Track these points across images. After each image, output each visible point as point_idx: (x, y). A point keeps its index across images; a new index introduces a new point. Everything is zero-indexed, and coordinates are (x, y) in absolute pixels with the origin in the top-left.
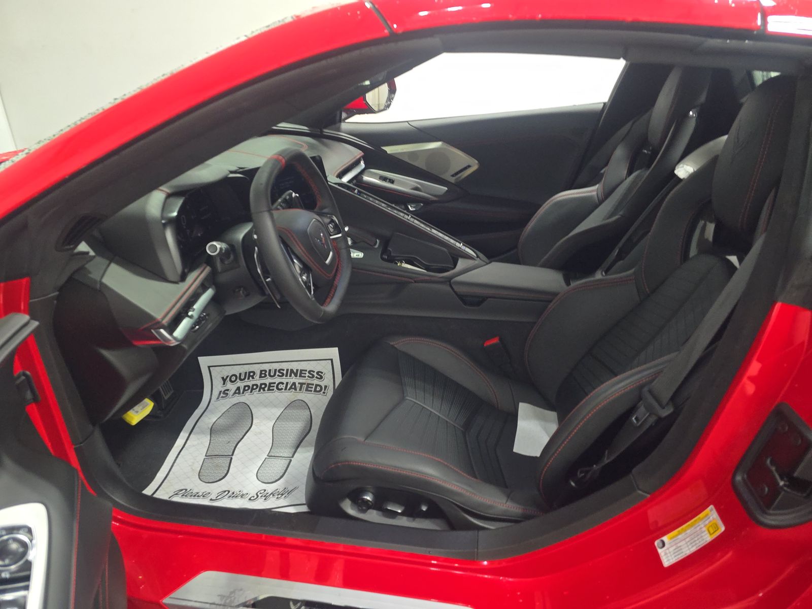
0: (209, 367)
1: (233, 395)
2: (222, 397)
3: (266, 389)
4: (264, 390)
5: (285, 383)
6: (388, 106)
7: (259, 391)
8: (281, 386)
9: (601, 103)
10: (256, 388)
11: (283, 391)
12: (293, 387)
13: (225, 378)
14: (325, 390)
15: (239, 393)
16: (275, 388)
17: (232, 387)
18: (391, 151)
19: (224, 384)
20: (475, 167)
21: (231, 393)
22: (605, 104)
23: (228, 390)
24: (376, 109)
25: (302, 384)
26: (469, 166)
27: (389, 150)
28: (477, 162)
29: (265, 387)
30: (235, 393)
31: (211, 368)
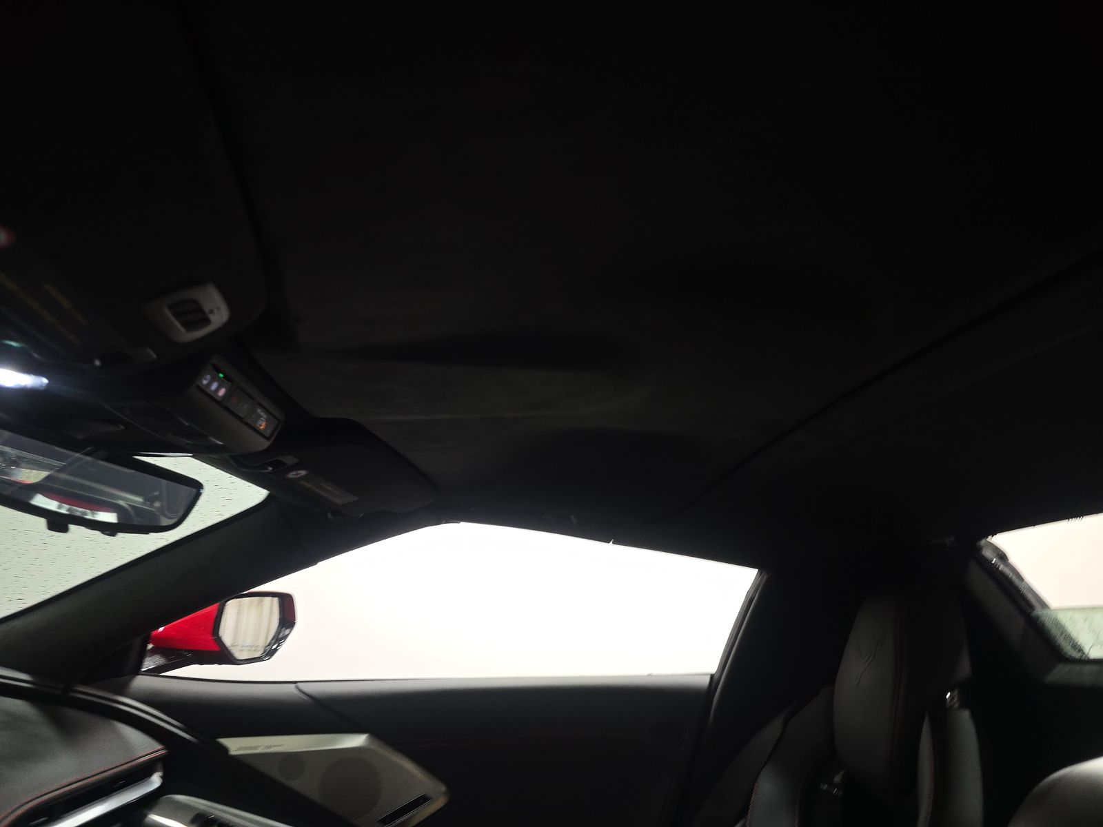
6: (270, 653)
9: (705, 674)
18: (240, 749)
20: (438, 803)
22: (712, 676)
24: (239, 655)
26: (423, 800)
27: (236, 746)
28: (443, 789)
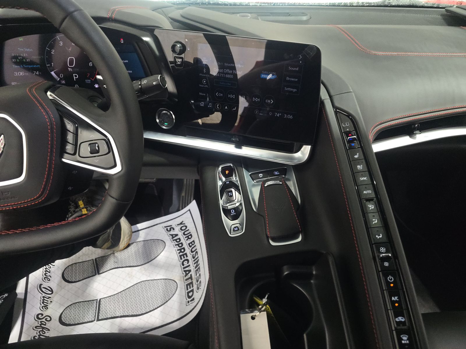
0: (189, 210)
1: (170, 235)
2: (167, 229)
3: (181, 254)
4: (179, 253)
5: (189, 264)
7: (178, 250)
8: (186, 263)
10: (179, 247)
11: (183, 267)
12: (187, 272)
13: (183, 223)
14: (191, 301)
15: (173, 238)
16: (183, 259)
17: (177, 231)
19: (178, 225)
21: (172, 232)
23: (174, 229)
25: (191, 278)
29: (182, 252)
30: (172, 235)
31: (189, 212)
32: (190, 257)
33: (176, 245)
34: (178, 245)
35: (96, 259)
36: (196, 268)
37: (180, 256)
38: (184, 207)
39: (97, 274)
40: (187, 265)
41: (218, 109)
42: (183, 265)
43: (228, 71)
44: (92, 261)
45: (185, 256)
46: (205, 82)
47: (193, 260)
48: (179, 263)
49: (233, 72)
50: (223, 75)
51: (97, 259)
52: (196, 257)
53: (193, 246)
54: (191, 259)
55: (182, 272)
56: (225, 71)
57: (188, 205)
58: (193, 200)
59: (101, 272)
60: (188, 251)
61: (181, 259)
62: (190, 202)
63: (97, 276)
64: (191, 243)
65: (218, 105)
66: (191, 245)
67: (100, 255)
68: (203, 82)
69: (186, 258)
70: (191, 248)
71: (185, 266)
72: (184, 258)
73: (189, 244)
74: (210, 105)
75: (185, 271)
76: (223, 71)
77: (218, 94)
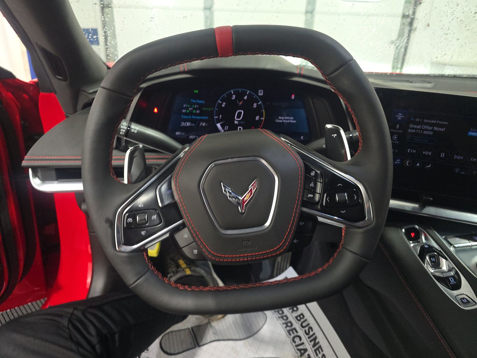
3: (288, 328)
4: (286, 327)
5: (302, 341)
7: (283, 324)
8: (297, 340)
10: (284, 320)
11: (294, 344)
12: (303, 352)
16: (293, 335)
32: (301, 333)
33: (279, 317)
34: (282, 317)
35: (192, 328)
36: (314, 346)
37: (289, 331)
38: (278, 273)
39: (197, 346)
40: (300, 342)
41: (407, 165)
42: (295, 342)
43: (427, 128)
44: (188, 330)
45: (294, 331)
46: (395, 137)
47: (307, 336)
48: (289, 340)
49: (433, 129)
50: (420, 132)
51: (194, 329)
52: (311, 333)
53: (302, 320)
54: (303, 335)
55: (296, 351)
56: (424, 127)
57: (283, 272)
58: (289, 266)
59: (201, 344)
60: (296, 325)
61: (290, 334)
62: (286, 269)
63: (197, 348)
64: (299, 316)
65: (408, 162)
66: (299, 318)
67: (196, 324)
68: (394, 137)
69: (296, 334)
70: (300, 323)
71: (297, 343)
72: (293, 333)
73: (296, 317)
74: (398, 161)
75: (300, 350)
76: (421, 127)
77: (410, 151)
